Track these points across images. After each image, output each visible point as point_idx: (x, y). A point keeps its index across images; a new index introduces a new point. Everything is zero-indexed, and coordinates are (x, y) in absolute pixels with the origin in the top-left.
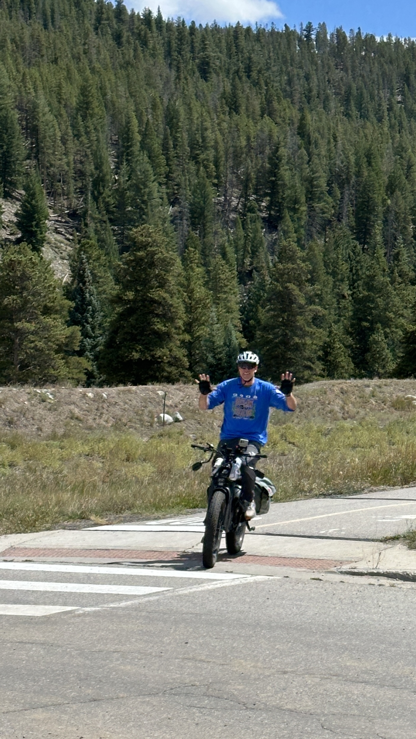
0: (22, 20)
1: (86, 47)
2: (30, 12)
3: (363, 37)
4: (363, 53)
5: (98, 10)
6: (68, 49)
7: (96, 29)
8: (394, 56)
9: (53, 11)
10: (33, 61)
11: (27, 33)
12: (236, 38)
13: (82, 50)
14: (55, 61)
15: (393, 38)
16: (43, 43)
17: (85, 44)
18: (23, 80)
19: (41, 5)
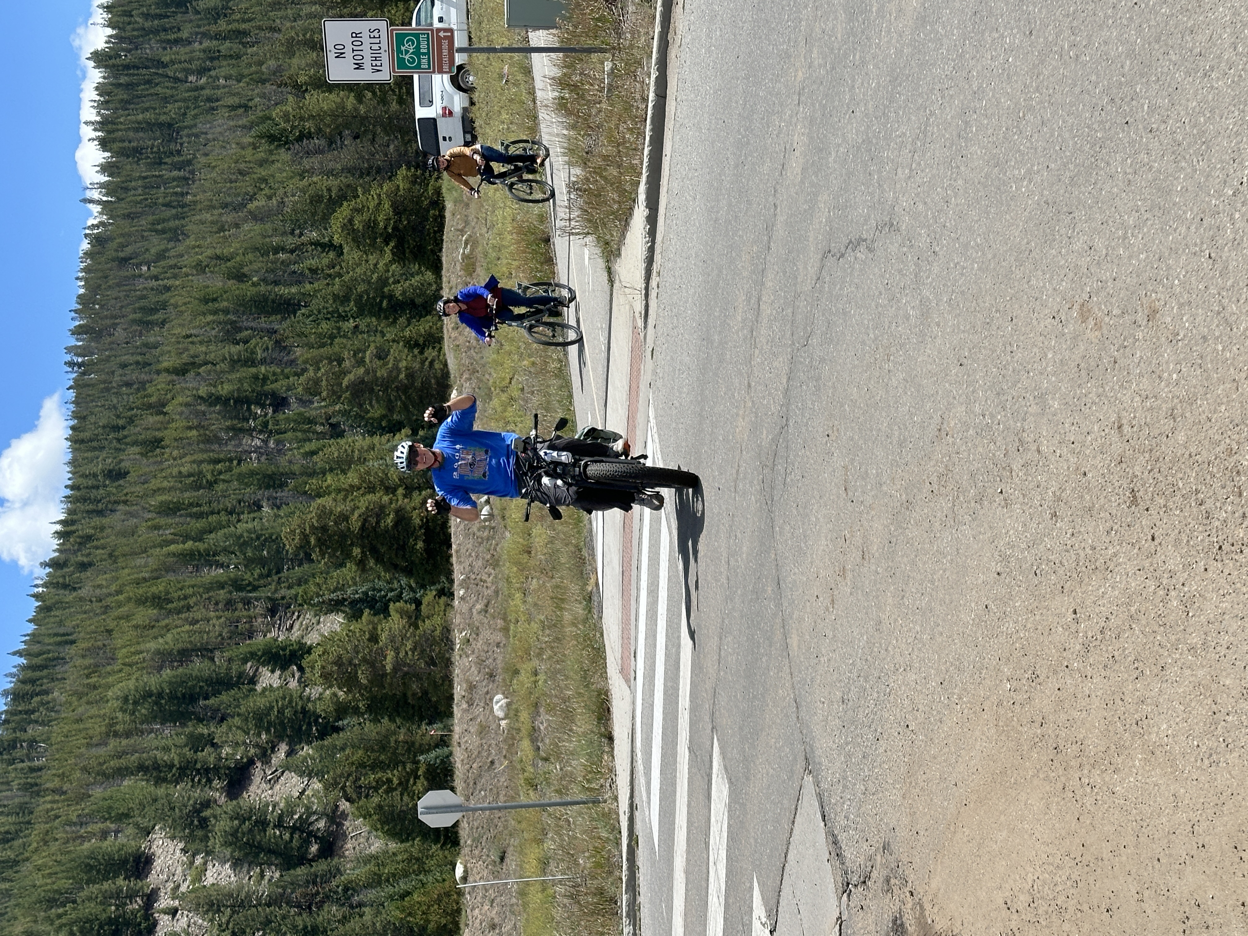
0: (66, 667)
1: (94, 599)
2: (58, 658)
3: (80, 307)
4: (97, 306)
5: (54, 587)
6: (97, 619)
7: (75, 589)
8: (100, 274)
9: (56, 635)
10: (109, 655)
11: (79, 662)
12: (82, 441)
13: (97, 604)
14: (109, 632)
15: (81, 275)
16: (90, 645)
17: (91, 601)
18: (130, 665)
19: (49, 647)
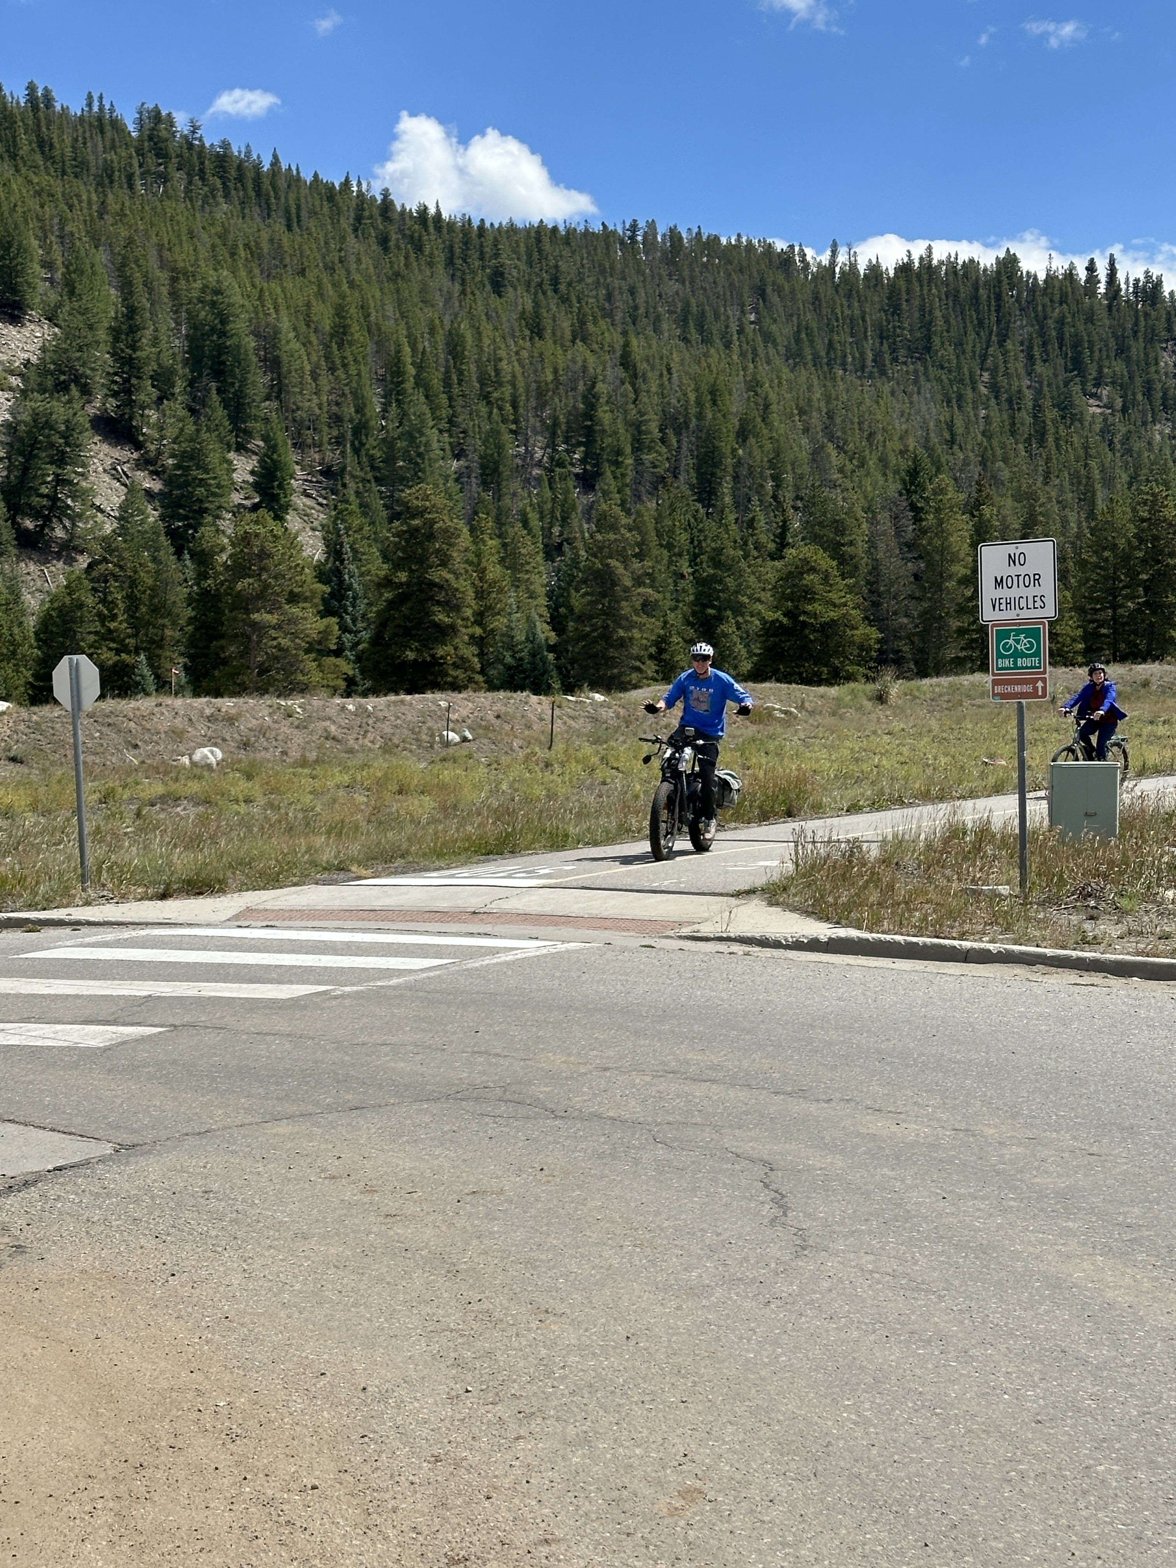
0: (259, 220)
1: (343, 254)
2: (269, 209)
3: (704, 238)
4: (705, 259)
5: (357, 205)
6: (319, 257)
7: (356, 230)
8: (745, 263)
9: (298, 207)
10: (274, 272)
11: (265, 235)
12: (539, 240)
13: (337, 258)
14: (302, 272)
15: (744, 240)
16: (286, 249)
17: (340, 250)
18: (260, 298)
19: (283, 199)
